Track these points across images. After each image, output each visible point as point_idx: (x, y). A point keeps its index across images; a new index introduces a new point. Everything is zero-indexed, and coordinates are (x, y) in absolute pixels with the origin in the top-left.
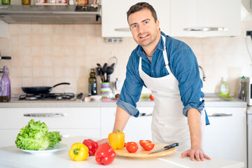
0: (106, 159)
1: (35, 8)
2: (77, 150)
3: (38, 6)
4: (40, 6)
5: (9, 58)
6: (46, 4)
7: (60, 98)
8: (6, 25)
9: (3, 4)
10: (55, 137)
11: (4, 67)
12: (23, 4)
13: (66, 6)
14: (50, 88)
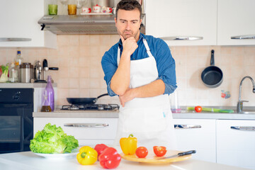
0: (110, 162)
1: (80, 18)
2: (85, 153)
3: (83, 16)
4: (86, 16)
5: (57, 69)
6: (91, 14)
7: (102, 108)
8: (55, 36)
9: (50, 14)
10: (69, 141)
11: (48, 77)
12: (69, 14)
13: (111, 15)
14: (94, 99)
